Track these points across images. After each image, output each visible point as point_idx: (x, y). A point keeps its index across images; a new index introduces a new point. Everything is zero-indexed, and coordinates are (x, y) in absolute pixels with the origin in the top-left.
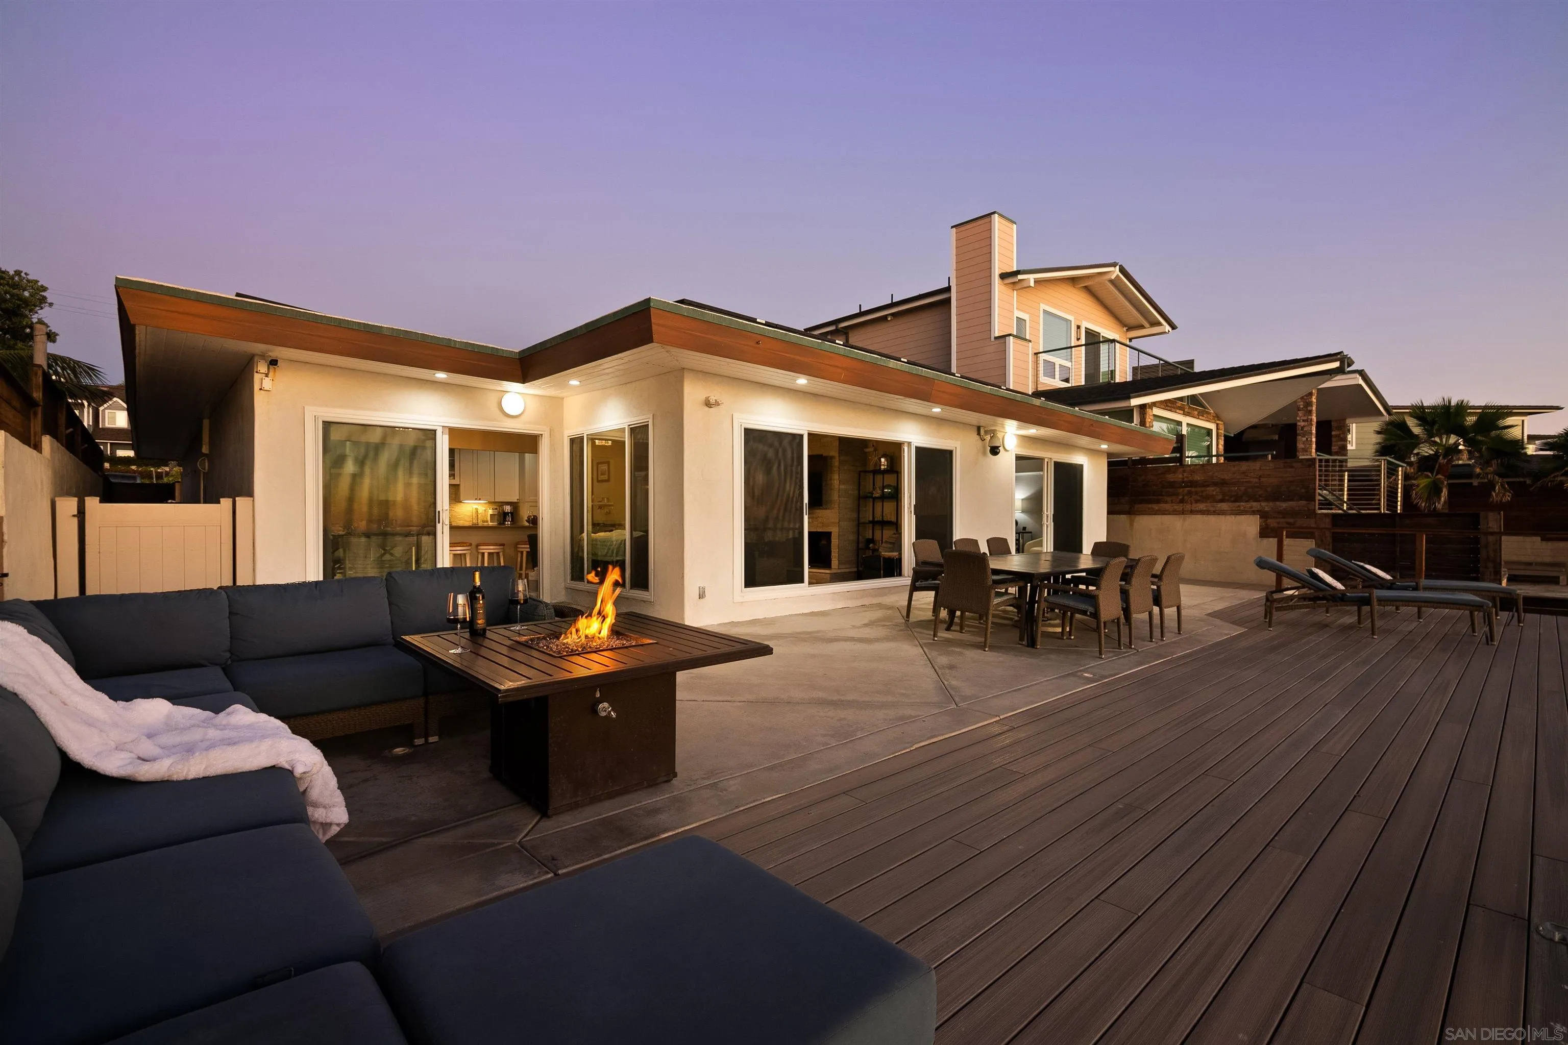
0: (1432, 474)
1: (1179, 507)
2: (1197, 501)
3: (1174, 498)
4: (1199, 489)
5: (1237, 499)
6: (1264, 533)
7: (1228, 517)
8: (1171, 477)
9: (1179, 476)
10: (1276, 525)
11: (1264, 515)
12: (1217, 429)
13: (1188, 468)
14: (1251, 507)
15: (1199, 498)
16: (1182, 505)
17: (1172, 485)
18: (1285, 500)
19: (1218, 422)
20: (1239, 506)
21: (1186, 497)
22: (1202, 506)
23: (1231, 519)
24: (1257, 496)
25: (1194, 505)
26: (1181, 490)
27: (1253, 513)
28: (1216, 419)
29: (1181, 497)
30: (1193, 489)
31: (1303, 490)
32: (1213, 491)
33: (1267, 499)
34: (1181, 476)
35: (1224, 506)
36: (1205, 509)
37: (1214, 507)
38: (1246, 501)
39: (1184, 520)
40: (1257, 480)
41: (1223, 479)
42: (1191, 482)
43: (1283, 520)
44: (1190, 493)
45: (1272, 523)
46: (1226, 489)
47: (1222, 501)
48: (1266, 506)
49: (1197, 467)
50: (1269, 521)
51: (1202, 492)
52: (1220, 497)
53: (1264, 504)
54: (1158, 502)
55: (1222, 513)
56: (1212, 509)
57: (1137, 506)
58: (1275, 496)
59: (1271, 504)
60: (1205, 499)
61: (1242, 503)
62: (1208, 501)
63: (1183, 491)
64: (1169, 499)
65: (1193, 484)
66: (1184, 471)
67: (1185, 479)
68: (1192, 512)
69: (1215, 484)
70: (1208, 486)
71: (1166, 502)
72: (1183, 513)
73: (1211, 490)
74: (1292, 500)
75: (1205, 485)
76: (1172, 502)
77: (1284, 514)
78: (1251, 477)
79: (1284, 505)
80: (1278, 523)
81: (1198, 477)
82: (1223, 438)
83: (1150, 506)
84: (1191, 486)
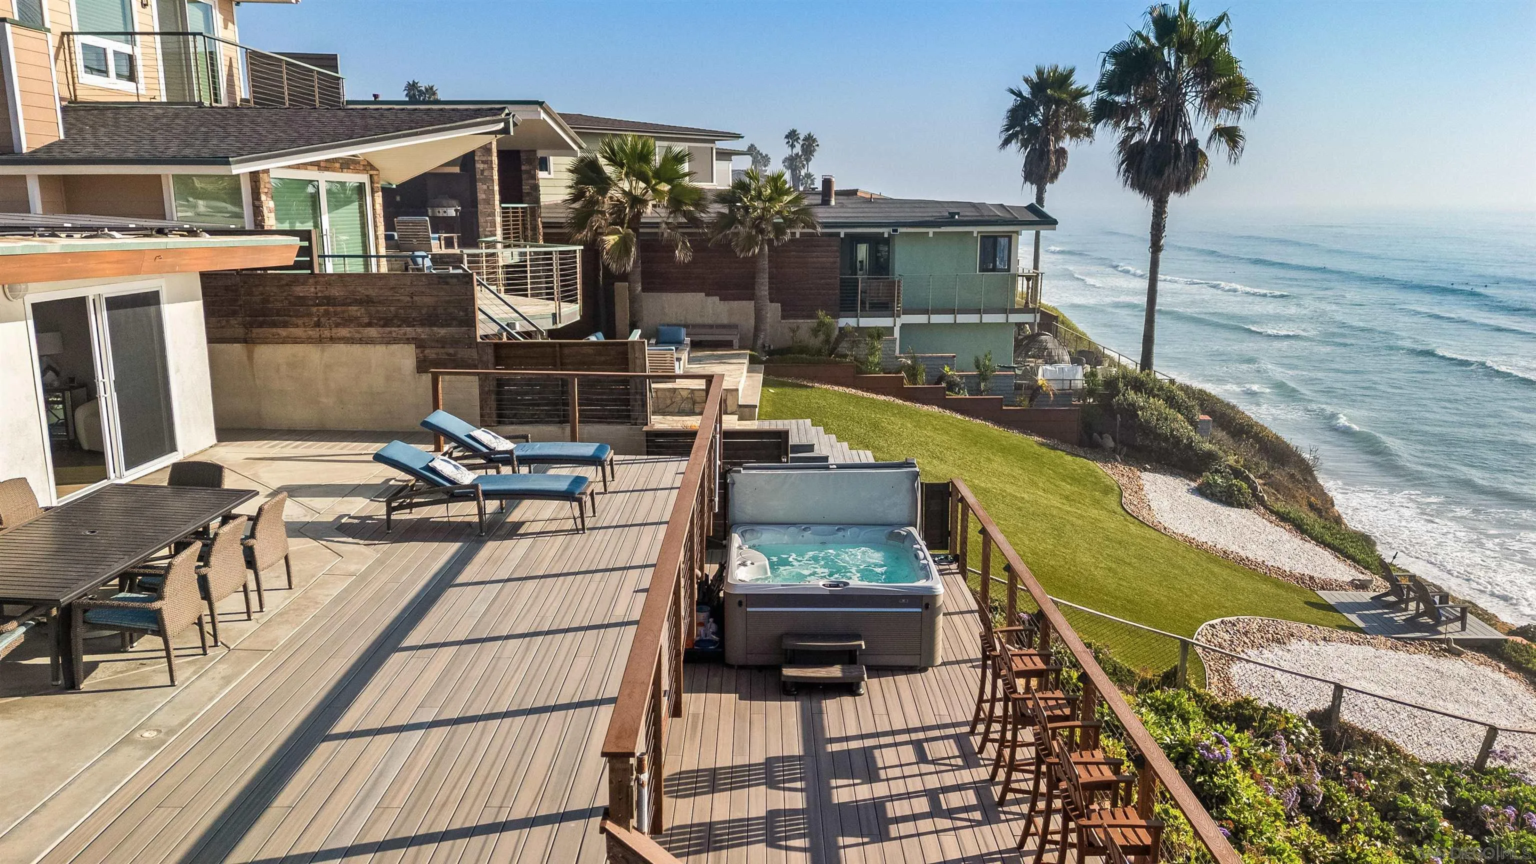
0: (623, 228)
1: (314, 333)
2: (337, 325)
3: (306, 320)
4: (339, 309)
5: (386, 322)
6: (422, 366)
7: (378, 347)
8: (299, 291)
9: (309, 290)
10: (434, 356)
11: (420, 344)
12: (372, 182)
13: (323, 279)
14: (405, 334)
15: (339, 321)
16: (318, 329)
17: (302, 301)
18: (442, 326)
19: (372, 172)
20: (390, 332)
21: (322, 319)
22: (344, 332)
23: (381, 349)
24: (411, 320)
25: (334, 330)
26: (314, 309)
27: (408, 341)
28: (368, 168)
29: (316, 319)
30: (331, 309)
31: (461, 313)
32: (357, 311)
33: (422, 325)
34: (313, 290)
35: (373, 332)
36: (348, 335)
37: (359, 333)
38: (399, 326)
39: (323, 351)
40: (409, 299)
41: (367, 296)
42: (325, 297)
43: (443, 351)
44: (327, 313)
45: (431, 353)
46: (373, 309)
47: (369, 325)
48: (422, 332)
49: (333, 278)
50: (427, 351)
51: (343, 312)
52: (366, 320)
53: (419, 330)
54: (285, 325)
55: (370, 341)
56: (357, 336)
57: (256, 331)
58: (431, 320)
59: (427, 329)
60: (347, 322)
61: (393, 329)
62: (352, 325)
63: (318, 310)
64: (300, 322)
65: (329, 301)
66: (316, 283)
67: (319, 295)
68: (333, 340)
69: (360, 302)
70: (350, 305)
71: (297, 326)
72: (320, 341)
73: (354, 310)
74: (449, 325)
75: (345, 303)
76: (305, 326)
77: (442, 342)
78: (402, 295)
79: (442, 331)
80: (437, 354)
81: (336, 292)
82: (380, 193)
83: (274, 330)
84: (328, 305)
